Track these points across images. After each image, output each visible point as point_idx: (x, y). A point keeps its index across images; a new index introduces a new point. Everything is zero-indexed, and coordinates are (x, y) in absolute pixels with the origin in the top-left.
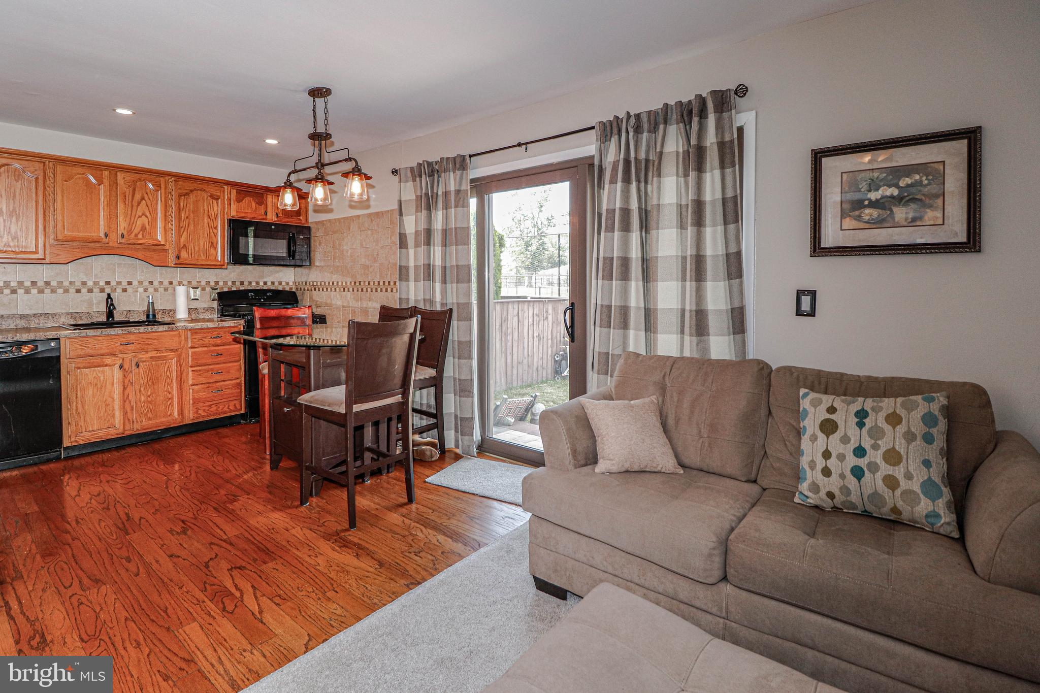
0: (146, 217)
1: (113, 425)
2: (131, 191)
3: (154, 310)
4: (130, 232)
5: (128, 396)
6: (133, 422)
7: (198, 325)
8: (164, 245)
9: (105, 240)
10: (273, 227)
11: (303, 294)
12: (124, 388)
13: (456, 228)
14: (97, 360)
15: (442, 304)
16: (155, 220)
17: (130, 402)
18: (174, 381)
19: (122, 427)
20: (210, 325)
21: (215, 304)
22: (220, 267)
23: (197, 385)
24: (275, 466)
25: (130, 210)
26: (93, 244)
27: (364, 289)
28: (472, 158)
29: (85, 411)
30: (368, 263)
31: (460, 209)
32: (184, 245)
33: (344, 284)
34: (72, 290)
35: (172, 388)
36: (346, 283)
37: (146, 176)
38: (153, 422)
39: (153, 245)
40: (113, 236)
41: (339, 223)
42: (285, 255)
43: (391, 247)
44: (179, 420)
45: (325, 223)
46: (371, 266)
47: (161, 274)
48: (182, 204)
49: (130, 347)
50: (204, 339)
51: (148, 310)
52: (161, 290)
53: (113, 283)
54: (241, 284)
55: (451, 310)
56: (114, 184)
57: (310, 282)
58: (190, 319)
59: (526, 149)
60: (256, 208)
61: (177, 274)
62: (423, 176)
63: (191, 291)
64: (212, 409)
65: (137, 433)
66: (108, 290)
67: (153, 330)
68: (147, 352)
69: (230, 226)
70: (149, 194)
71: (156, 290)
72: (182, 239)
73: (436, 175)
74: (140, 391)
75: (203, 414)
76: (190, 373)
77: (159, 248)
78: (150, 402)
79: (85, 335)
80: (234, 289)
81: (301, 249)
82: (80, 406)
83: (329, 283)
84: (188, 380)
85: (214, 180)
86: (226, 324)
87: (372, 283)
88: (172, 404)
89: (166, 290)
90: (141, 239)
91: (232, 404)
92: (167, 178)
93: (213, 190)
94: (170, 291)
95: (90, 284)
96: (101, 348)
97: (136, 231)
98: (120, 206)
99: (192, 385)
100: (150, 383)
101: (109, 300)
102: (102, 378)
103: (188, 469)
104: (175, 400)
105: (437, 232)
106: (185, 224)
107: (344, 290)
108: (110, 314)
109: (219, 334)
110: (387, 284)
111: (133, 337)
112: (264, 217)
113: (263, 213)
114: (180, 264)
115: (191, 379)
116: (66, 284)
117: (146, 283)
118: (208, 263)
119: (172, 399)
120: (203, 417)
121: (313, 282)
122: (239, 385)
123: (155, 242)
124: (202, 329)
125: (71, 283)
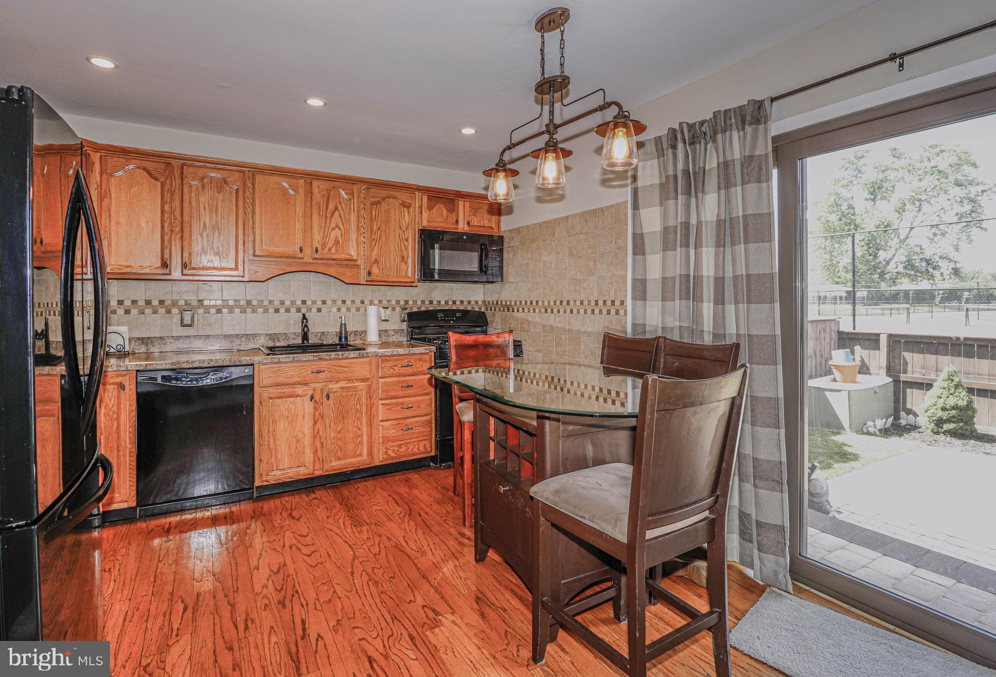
0: (340, 229)
1: (303, 463)
2: (325, 201)
3: (346, 332)
4: (324, 246)
5: (318, 431)
6: (323, 461)
7: (388, 351)
8: (356, 260)
9: (300, 255)
10: (465, 237)
11: (494, 315)
12: (315, 422)
13: (745, 217)
14: (290, 390)
15: (715, 336)
16: (347, 232)
17: (320, 438)
18: (364, 415)
19: (311, 468)
20: (401, 351)
21: (404, 326)
22: (410, 284)
23: (387, 420)
24: (480, 557)
25: (324, 221)
26: (289, 260)
27: (575, 311)
28: (774, 103)
29: (276, 447)
30: (579, 276)
31: (752, 187)
32: (376, 260)
33: (546, 303)
34: (271, 310)
35: (361, 423)
36: (549, 302)
37: (340, 184)
38: (343, 462)
39: (346, 260)
40: (308, 251)
41: (540, 229)
42: (476, 270)
43: (616, 254)
44: (368, 461)
45: (521, 230)
46: (585, 280)
47: (353, 292)
48: (374, 214)
49: (321, 375)
50: (395, 368)
51: (341, 332)
52: (353, 310)
53: (309, 303)
54: (430, 304)
55: (737, 346)
56: (309, 193)
57: (502, 301)
58: (380, 343)
59: (901, 65)
60: (447, 217)
61: (368, 293)
62: (680, 146)
63: (382, 310)
64: (402, 450)
65: (327, 473)
66: (304, 310)
67: (344, 356)
68: (337, 382)
69: (421, 237)
70: (342, 203)
71: (348, 310)
72: (374, 253)
73: (703, 141)
74: (330, 426)
75: (392, 455)
76: (381, 407)
77: (351, 264)
78: (340, 439)
79: (277, 361)
80: (423, 309)
81: (493, 264)
82: (271, 441)
83: (526, 302)
84: (378, 416)
85: (406, 186)
86: (417, 350)
87: (586, 303)
88: (361, 443)
89: (358, 310)
90: (334, 254)
91: (422, 444)
92: (360, 186)
93: (404, 196)
94: (362, 310)
95: (288, 303)
96: (293, 376)
97: (329, 245)
98: (315, 217)
99: (382, 421)
100: (340, 417)
101: (305, 321)
102: (293, 410)
103: (377, 540)
104: (365, 437)
105: (706, 225)
106: (377, 235)
107: (546, 311)
108: (305, 337)
109: (409, 362)
110: (609, 303)
111: (324, 363)
112: (455, 226)
113: (454, 222)
114: (371, 281)
115: (380, 414)
116: (266, 303)
117: (339, 303)
118: (399, 280)
119: (361, 436)
120: (392, 458)
121: (506, 301)
122: (429, 422)
123: (348, 257)
124: (392, 356)
125: (271, 302)
